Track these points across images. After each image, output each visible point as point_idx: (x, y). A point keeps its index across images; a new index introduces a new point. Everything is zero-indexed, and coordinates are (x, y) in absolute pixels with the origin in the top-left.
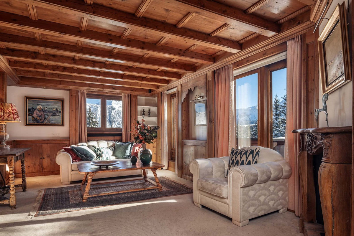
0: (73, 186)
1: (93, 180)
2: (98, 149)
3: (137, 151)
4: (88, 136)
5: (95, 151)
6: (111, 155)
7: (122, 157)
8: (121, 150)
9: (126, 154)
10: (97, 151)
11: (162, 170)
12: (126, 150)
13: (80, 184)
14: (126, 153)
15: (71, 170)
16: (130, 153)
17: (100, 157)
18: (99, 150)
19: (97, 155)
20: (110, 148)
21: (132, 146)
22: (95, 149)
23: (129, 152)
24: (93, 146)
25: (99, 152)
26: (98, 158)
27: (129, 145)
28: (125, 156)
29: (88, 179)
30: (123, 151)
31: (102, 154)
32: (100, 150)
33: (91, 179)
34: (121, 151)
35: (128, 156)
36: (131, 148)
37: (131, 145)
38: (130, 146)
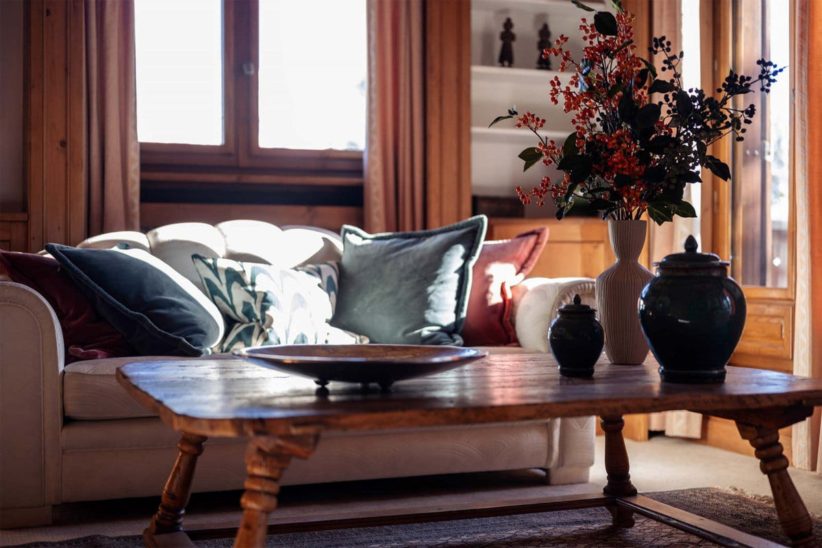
0: (77, 541)
1: (289, 496)
2: (234, 277)
3: (503, 293)
4: (143, 199)
5: (212, 292)
6: (327, 321)
7: (399, 334)
8: (388, 290)
9: (430, 316)
10: (224, 289)
11: (657, 443)
12: (430, 284)
13: (137, 528)
14: (426, 304)
15: (60, 420)
16: (458, 310)
17: (249, 331)
18: (243, 284)
19: (230, 322)
20: (313, 265)
21: (467, 257)
22: (210, 275)
23: (454, 303)
24: (195, 256)
25: (239, 296)
26: (239, 338)
27: (446, 247)
28: (426, 331)
29: (248, 485)
30: (405, 292)
31: (264, 309)
32: (248, 279)
33: (274, 488)
34: (391, 294)
35: (444, 329)
36: (463, 272)
37: (460, 250)
38: (455, 257)
